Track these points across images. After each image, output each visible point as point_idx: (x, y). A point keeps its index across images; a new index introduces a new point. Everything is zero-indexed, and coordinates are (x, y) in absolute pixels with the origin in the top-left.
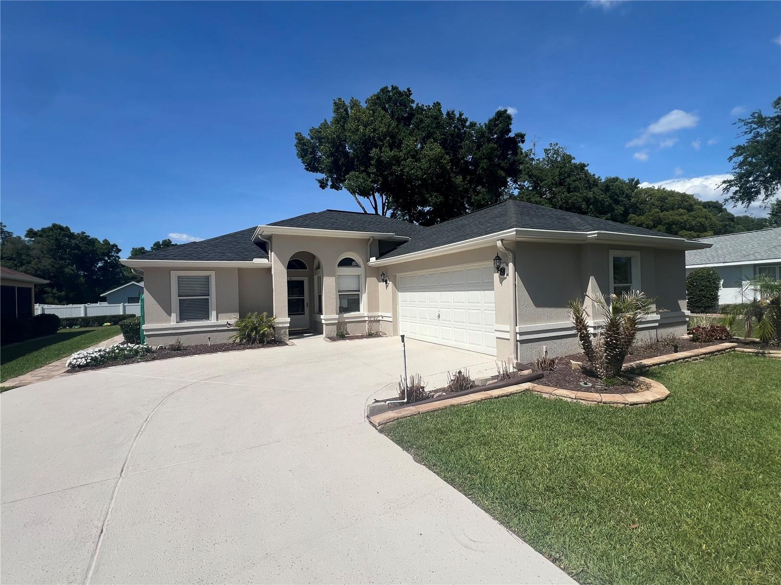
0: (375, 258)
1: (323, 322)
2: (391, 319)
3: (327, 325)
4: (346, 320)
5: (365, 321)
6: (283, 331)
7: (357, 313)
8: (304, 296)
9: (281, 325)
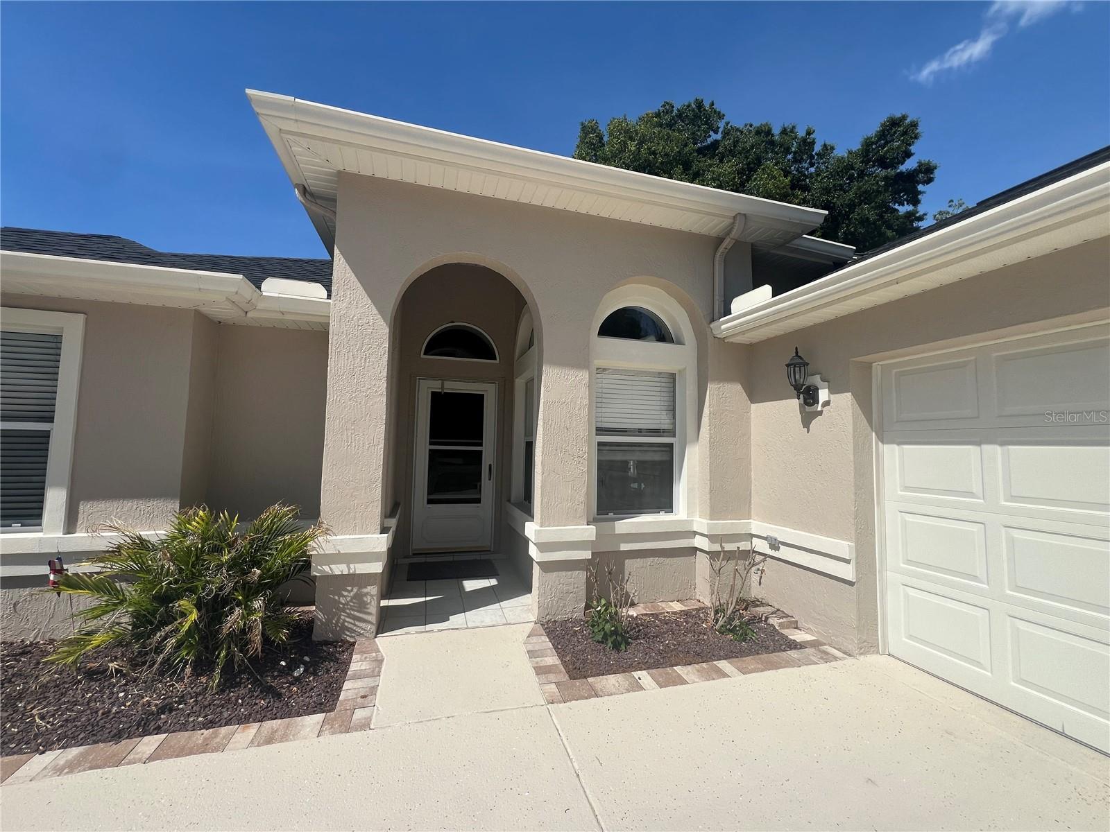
0: (767, 289)
1: (533, 551)
2: (847, 572)
3: (547, 567)
4: (624, 547)
5: (694, 550)
6: (349, 594)
7: (662, 517)
8: (481, 445)
9: (339, 569)
